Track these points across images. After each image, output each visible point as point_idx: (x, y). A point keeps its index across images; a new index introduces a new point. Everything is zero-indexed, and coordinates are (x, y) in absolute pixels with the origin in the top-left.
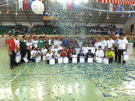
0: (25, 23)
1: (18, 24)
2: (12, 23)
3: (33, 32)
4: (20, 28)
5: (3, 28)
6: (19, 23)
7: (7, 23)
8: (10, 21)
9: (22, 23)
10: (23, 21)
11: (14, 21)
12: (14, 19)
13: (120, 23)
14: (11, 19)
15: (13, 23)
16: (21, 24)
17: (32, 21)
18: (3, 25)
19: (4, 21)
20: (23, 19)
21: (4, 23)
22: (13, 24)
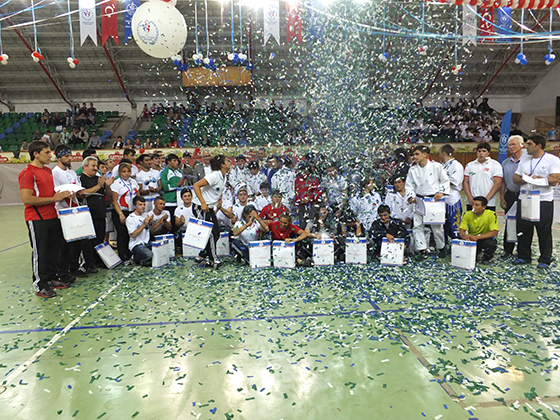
0: (107, 99)
1: (81, 106)
2: (54, 101)
3: (144, 138)
4: (89, 122)
5: (18, 124)
6: (84, 100)
7: (35, 101)
8: (49, 94)
9: (96, 100)
10: (100, 93)
11: (65, 95)
12: (64, 86)
13: (510, 88)
14: (52, 86)
15: (57, 101)
16: (92, 104)
17: (138, 92)
18: (19, 109)
19: (21, 94)
20: (98, 86)
21: (25, 101)
22: (58, 107)
